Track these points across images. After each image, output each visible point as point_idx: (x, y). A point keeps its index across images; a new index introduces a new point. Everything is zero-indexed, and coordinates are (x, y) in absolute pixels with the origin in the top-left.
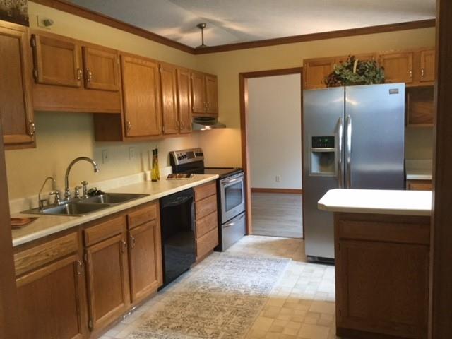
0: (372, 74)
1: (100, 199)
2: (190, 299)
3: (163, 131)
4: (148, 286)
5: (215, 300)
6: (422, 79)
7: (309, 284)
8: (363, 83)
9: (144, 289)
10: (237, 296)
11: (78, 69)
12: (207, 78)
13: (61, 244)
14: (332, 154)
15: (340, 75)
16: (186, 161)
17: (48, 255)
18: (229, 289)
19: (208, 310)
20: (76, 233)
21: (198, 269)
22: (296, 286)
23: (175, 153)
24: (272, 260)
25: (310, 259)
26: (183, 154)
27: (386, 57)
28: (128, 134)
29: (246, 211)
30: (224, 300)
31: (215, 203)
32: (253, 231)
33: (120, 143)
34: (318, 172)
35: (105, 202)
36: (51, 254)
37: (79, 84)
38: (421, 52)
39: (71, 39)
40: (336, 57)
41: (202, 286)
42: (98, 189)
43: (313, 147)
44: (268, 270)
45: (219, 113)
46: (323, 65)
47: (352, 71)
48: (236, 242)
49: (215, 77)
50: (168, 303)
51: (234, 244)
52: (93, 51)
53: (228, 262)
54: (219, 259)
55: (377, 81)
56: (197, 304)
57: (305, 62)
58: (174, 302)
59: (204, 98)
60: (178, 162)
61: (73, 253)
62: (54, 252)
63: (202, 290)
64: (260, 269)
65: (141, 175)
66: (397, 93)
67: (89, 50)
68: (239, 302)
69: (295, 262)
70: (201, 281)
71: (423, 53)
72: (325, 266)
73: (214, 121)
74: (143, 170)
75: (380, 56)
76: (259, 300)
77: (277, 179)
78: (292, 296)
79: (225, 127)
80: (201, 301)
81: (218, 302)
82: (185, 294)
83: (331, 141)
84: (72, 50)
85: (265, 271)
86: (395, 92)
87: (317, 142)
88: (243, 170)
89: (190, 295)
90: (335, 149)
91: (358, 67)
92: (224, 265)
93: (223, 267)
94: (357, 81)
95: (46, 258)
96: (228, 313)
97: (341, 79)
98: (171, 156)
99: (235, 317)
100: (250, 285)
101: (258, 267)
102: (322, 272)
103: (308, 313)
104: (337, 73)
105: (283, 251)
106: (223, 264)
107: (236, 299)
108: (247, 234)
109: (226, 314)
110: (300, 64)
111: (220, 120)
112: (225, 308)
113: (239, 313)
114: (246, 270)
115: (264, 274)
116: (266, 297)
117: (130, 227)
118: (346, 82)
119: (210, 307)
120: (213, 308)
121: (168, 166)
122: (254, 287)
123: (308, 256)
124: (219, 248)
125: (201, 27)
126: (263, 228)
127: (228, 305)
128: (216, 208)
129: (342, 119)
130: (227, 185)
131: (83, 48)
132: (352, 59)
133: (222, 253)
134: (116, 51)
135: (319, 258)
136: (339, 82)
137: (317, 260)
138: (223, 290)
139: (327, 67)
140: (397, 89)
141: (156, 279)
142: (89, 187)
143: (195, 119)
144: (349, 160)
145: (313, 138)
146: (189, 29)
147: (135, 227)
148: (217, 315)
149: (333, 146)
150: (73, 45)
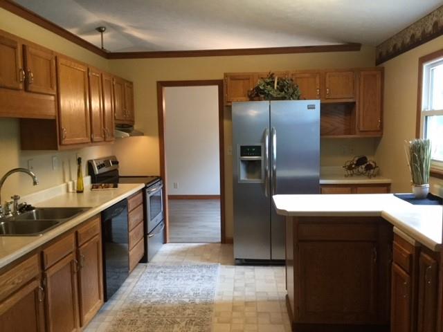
0: (291, 90)
1: (32, 214)
2: (137, 316)
3: (92, 139)
4: (94, 307)
5: (163, 313)
6: (327, 97)
7: (246, 285)
8: (283, 98)
9: (91, 310)
10: (183, 307)
11: (21, 70)
12: (126, 84)
13: (25, 269)
14: (259, 161)
15: (263, 90)
16: (104, 170)
17: (13, 283)
18: (173, 301)
19: (160, 324)
20: (36, 255)
21: (130, 284)
22: (235, 289)
23: (94, 162)
24: (202, 266)
25: (238, 262)
26: (102, 162)
27: (298, 76)
28: (63, 142)
29: (164, 219)
30: (173, 312)
31: (142, 213)
32: (170, 238)
33: (55, 151)
34: (246, 179)
35: (37, 218)
36: (16, 281)
37: (21, 86)
38: (326, 73)
39: (14, 36)
40: (255, 73)
41: (143, 300)
42: (28, 204)
43: (242, 156)
44: (202, 277)
45: (135, 120)
46: (243, 79)
47: (273, 87)
48: (157, 251)
49: (131, 83)
50: (114, 323)
51: (156, 254)
52: (34, 51)
53: (159, 273)
54: (148, 270)
55: (295, 97)
56: (147, 319)
57: (226, 75)
58: (120, 320)
59: (123, 105)
60: (97, 171)
61: (34, 279)
62: (19, 279)
63: (146, 305)
64: (194, 276)
65: (63, 186)
66: (314, 108)
67: (30, 49)
68: (188, 312)
69: (224, 266)
70: (139, 296)
71: (328, 74)
72: (252, 267)
73: (130, 129)
74: (64, 181)
75: (292, 75)
76: (207, 307)
77: (175, 186)
78: (237, 299)
79: (142, 134)
80: (150, 316)
81: (167, 314)
82: (128, 311)
83: (257, 150)
84: (15, 48)
85: (199, 277)
86: (311, 107)
87: (245, 150)
88: (161, 178)
89: (135, 311)
90: (262, 158)
91: (278, 84)
92: (156, 277)
93: (155, 278)
94: (279, 96)
95: (11, 286)
96: (183, 324)
97: (264, 93)
98: (90, 164)
99: (192, 327)
100: (192, 293)
101: (191, 274)
102: (252, 273)
103: (258, 314)
104: (261, 88)
105: (208, 256)
106: (154, 275)
107: (184, 310)
108: (165, 242)
109: (181, 326)
110: (221, 77)
111: (136, 127)
112: (178, 320)
113: (194, 323)
114: (180, 279)
115: (200, 281)
116: (212, 303)
117: (80, 244)
118: (269, 97)
119: (163, 320)
120: (165, 321)
121: (86, 175)
122: (196, 295)
123: (236, 259)
124: (144, 259)
125: (100, 30)
126: (178, 234)
127: (179, 316)
128: (142, 218)
129: (268, 130)
130: (151, 194)
131: (24, 47)
132: (272, 76)
133: (148, 264)
134: (52, 52)
135: (246, 260)
136: (262, 96)
137: (244, 262)
138: (167, 301)
139: (246, 82)
140: (314, 105)
141: (100, 298)
142: (19, 202)
143: (117, 126)
144: (275, 167)
145: (241, 147)
146: (89, 31)
147: (84, 244)
148: (173, 328)
149: (260, 155)
150: (16, 43)
